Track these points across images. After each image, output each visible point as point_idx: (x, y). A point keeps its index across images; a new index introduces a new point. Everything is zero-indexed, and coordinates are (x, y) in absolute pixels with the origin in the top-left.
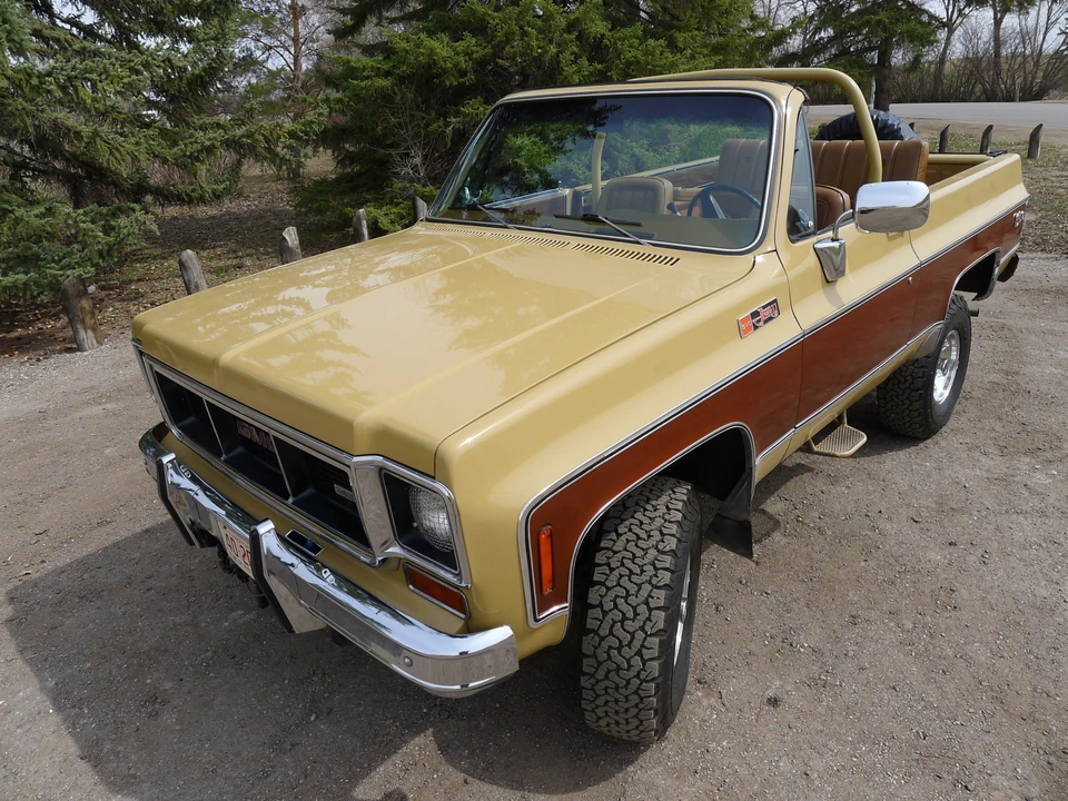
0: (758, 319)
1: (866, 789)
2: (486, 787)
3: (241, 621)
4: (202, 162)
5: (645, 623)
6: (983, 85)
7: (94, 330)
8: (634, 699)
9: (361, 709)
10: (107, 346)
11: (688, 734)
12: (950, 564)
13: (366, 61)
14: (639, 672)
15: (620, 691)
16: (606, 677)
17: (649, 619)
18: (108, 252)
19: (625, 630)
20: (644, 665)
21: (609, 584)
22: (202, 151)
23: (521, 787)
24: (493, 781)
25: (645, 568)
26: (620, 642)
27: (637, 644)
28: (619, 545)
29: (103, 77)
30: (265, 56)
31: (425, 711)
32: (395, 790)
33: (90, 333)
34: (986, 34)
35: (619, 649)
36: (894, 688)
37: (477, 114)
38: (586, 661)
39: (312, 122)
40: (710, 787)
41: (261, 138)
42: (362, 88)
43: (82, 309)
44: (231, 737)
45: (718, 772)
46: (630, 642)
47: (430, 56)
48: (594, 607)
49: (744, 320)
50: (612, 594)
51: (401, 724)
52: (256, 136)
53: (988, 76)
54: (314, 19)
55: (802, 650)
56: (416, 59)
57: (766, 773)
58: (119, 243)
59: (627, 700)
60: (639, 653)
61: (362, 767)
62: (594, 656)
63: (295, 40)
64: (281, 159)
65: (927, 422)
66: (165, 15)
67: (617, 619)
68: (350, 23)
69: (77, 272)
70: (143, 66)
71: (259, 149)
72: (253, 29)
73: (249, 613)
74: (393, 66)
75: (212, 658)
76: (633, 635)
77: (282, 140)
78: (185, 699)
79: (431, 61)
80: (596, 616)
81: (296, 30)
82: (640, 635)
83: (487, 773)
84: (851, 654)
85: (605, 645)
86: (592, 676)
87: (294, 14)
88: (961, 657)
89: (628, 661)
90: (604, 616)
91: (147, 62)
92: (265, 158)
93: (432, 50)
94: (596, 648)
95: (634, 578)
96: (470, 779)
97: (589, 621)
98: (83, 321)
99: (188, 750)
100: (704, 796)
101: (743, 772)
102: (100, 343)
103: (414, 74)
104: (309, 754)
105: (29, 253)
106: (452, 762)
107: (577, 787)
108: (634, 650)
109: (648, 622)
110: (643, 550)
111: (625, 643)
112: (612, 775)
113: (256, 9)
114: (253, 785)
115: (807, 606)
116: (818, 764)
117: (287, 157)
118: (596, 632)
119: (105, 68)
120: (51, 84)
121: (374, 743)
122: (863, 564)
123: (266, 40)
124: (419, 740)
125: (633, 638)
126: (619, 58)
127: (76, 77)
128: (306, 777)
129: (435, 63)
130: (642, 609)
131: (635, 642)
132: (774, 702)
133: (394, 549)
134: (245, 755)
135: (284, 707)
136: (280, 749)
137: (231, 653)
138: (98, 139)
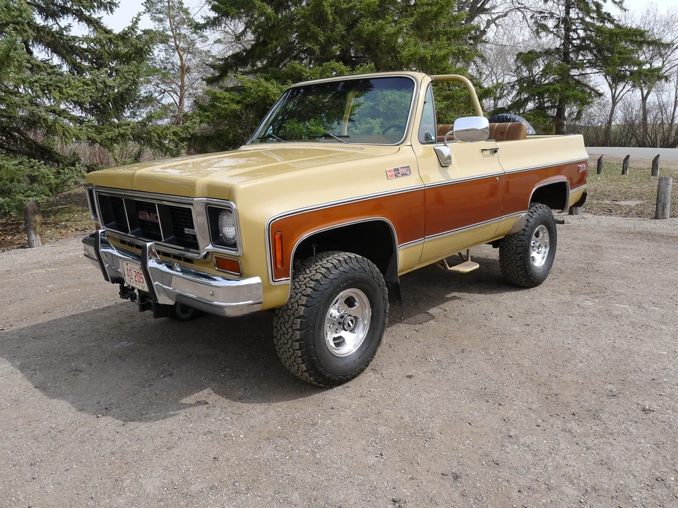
0: (397, 173)
3: (125, 346)
4: (118, 144)
6: (636, 138)
7: (41, 235)
10: (47, 245)
11: (361, 386)
12: (523, 332)
13: (227, 94)
18: (56, 188)
22: (118, 136)
29: (67, 86)
30: (161, 96)
33: (38, 237)
34: (637, 106)
37: (293, 129)
39: (188, 127)
41: (156, 135)
42: (223, 109)
43: (35, 221)
47: (266, 92)
49: (390, 171)
52: (152, 133)
53: (640, 131)
54: (195, 74)
55: (431, 360)
56: (257, 94)
58: (63, 183)
63: (182, 87)
64: (167, 148)
65: (527, 274)
66: (102, 59)
68: (217, 74)
69: (35, 198)
70: (92, 82)
71: (153, 141)
72: (155, 79)
73: (130, 342)
74: (243, 98)
75: (109, 357)
77: (169, 136)
78: (93, 370)
79: (266, 95)
81: (182, 81)
87: (183, 72)
91: (94, 80)
92: (157, 147)
93: (267, 90)
98: (35, 229)
102: (43, 243)
103: (255, 103)
104: (158, 388)
105: (6, 188)
113: (158, 67)
114: (128, 397)
115: (440, 346)
117: (171, 147)
119: (69, 81)
120: (37, 87)
121: (194, 386)
123: (163, 86)
126: (384, 99)
127: (51, 85)
129: (268, 96)
132: (410, 377)
133: (210, 247)
134: (124, 388)
135: (147, 373)
136: (144, 386)
137: (119, 356)
138: (57, 124)
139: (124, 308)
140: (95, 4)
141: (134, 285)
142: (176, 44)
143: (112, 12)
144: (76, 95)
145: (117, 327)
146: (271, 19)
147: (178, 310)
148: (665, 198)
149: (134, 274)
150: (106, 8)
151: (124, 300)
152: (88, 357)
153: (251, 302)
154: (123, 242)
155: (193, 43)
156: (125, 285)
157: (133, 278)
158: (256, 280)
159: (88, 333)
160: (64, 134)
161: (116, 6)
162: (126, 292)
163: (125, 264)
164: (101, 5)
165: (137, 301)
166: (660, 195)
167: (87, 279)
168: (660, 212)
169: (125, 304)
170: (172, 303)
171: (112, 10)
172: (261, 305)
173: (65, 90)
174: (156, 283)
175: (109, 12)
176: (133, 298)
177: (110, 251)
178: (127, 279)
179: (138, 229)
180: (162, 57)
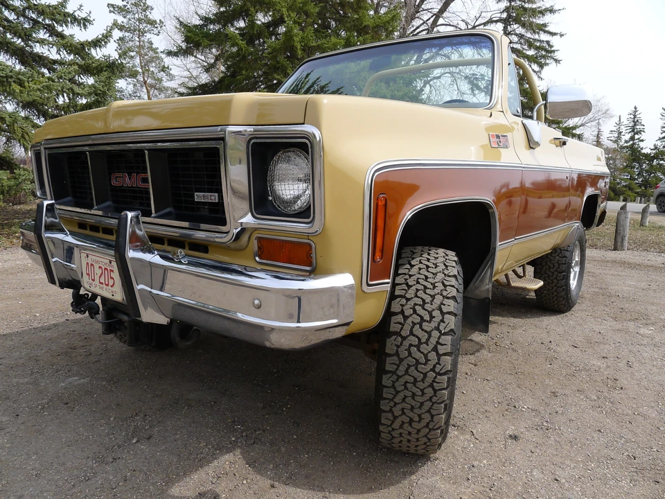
0: (499, 140)
1: (606, 490)
2: (291, 490)
3: (76, 383)
5: (439, 325)
8: (429, 391)
9: (178, 437)
12: (608, 367)
14: (435, 366)
15: (418, 384)
16: (407, 372)
17: (442, 321)
19: (423, 330)
20: (439, 360)
21: (408, 296)
23: (322, 489)
24: (296, 485)
25: (436, 285)
26: (419, 339)
27: (433, 341)
28: (414, 271)
31: (233, 439)
32: (208, 491)
35: (418, 347)
36: (599, 431)
38: (389, 360)
40: (483, 489)
44: (57, 452)
45: (486, 479)
46: (428, 340)
48: (396, 314)
49: (493, 137)
50: (411, 303)
51: (213, 447)
55: (524, 410)
57: (525, 480)
59: (423, 394)
60: (435, 349)
61: (178, 475)
62: (397, 354)
67: (416, 321)
73: (83, 379)
75: (48, 403)
76: (429, 333)
78: (19, 428)
80: (399, 320)
82: (435, 334)
83: (291, 480)
84: (560, 412)
85: (406, 343)
86: (394, 373)
88: (638, 414)
89: (426, 356)
90: (405, 321)
94: (398, 347)
95: (428, 291)
96: (276, 484)
97: (392, 325)
99: (15, 460)
100: (479, 495)
101: (506, 478)
104: (128, 465)
106: (259, 472)
107: (370, 490)
108: (431, 346)
109: (442, 324)
110: (433, 274)
111: (423, 340)
112: (398, 482)
114: (74, 486)
115: (519, 387)
116: (562, 475)
118: (398, 334)
121: (189, 459)
122: (549, 366)
124: (228, 457)
125: (430, 336)
128: (125, 480)
130: (436, 313)
131: (431, 340)
132: (515, 438)
133: (248, 219)
134: (69, 465)
135: (108, 435)
136: (103, 461)
137: (65, 401)
138: (16, 125)
139: (77, 327)
140: (69, 19)
141: (97, 290)
142: (144, 79)
143: (85, 28)
144: (39, 90)
145: (66, 353)
146: (242, 50)
147: (174, 332)
148: (624, 230)
149: (99, 272)
150: (79, 24)
151: (79, 316)
152: (15, 402)
153: (335, 321)
154: (82, 225)
155: (160, 80)
156: (82, 292)
157: (97, 278)
158: (343, 280)
159: (21, 361)
160: (23, 137)
161: (90, 23)
162: (82, 303)
163: (83, 255)
164: (75, 21)
165: (100, 317)
166: (619, 228)
167: (32, 290)
168: (619, 244)
169: (78, 321)
170: (163, 320)
171: (85, 27)
172: (346, 327)
173: (26, 84)
174: (141, 286)
175: (83, 29)
176: (93, 312)
177: (60, 236)
178: (85, 281)
179: (108, 203)
180: (130, 90)
